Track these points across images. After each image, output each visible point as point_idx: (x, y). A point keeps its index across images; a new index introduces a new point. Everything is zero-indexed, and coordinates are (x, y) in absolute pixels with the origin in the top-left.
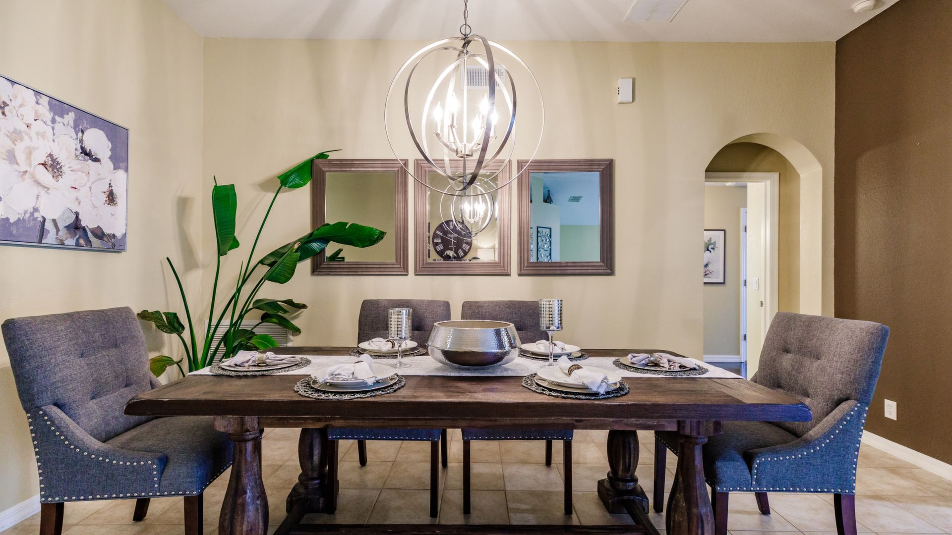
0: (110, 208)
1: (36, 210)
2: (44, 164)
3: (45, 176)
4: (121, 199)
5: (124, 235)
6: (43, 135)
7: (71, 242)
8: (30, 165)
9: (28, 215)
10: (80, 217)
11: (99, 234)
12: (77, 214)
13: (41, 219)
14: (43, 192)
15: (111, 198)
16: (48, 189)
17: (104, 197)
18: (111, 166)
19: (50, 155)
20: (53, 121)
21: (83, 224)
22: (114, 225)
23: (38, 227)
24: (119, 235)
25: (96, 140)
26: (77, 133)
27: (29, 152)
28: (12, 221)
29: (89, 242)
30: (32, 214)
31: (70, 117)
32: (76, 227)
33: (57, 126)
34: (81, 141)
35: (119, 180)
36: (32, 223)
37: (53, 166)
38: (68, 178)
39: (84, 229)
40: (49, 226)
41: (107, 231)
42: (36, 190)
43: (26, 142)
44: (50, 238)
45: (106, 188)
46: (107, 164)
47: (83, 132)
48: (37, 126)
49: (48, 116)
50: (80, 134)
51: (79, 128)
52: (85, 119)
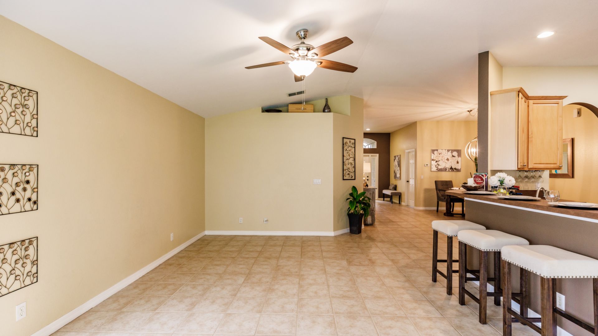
0: (458, 164)
3: (446, 161)
4: (460, 163)
5: (460, 169)
6: (446, 155)
7: (450, 171)
9: (444, 167)
11: (455, 169)
15: (458, 162)
16: (447, 163)
17: (456, 163)
18: (458, 157)
19: (447, 158)
21: (452, 167)
22: (458, 167)
23: (445, 169)
24: (459, 168)
25: (455, 154)
27: (444, 158)
28: (442, 168)
29: (454, 170)
31: (450, 151)
32: (451, 168)
35: (459, 159)
37: (448, 160)
38: (450, 160)
39: (453, 168)
40: (447, 168)
41: (457, 168)
42: (445, 163)
43: (444, 157)
44: (447, 170)
45: (457, 161)
46: (457, 157)
48: (446, 154)
49: (447, 153)
51: (452, 153)
52: (453, 151)
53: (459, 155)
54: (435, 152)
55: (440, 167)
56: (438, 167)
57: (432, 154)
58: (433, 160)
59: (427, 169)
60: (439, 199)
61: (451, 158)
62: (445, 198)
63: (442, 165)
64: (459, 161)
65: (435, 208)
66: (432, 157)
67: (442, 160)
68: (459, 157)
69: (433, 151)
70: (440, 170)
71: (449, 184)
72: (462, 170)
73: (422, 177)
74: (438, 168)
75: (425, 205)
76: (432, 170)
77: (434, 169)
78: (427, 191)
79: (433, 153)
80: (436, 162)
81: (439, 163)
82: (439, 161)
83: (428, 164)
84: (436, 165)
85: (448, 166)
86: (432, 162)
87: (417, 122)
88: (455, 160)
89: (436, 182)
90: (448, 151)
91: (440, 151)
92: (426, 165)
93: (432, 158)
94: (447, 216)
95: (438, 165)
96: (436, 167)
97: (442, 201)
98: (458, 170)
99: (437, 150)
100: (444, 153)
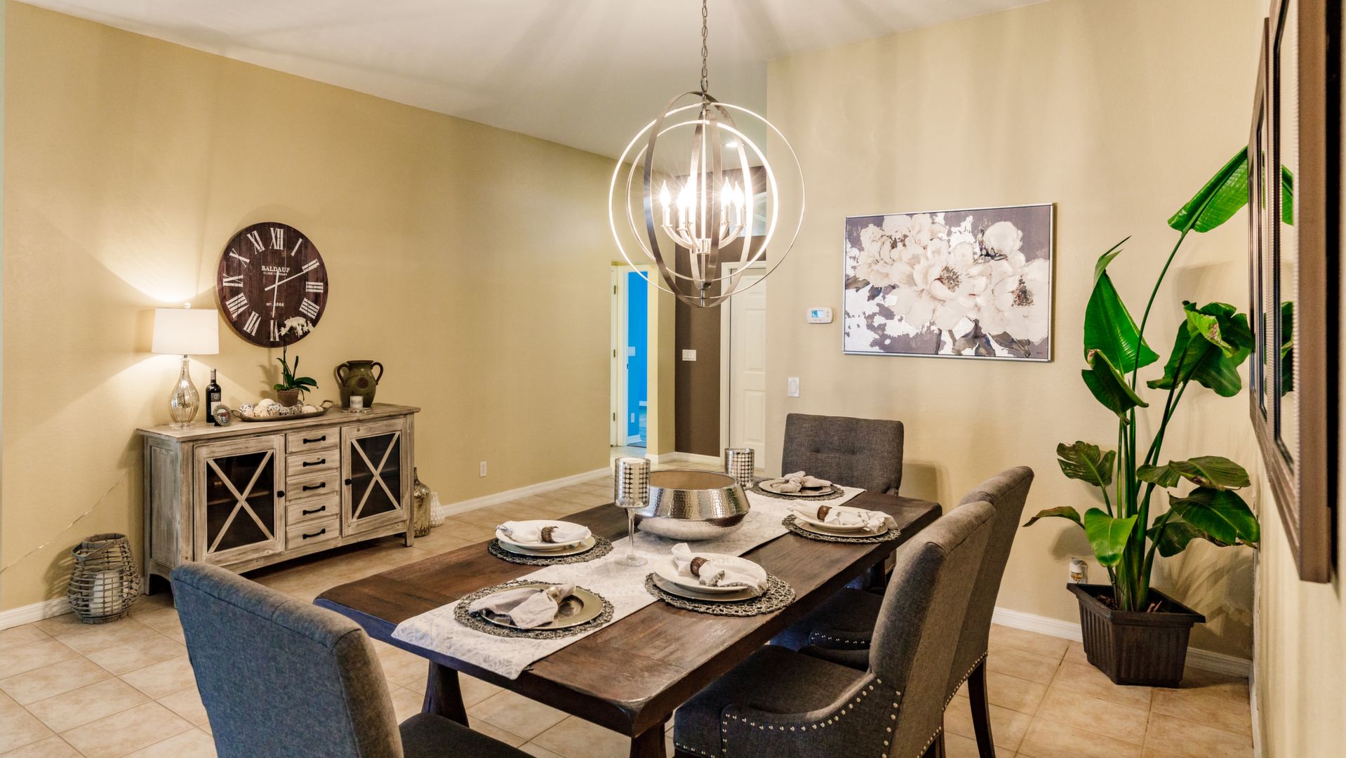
0: (1024, 309)
1: (932, 324)
2: (940, 279)
3: (941, 290)
4: (1041, 298)
5: (1046, 340)
6: (939, 251)
7: (970, 352)
8: (927, 283)
9: (925, 329)
10: (980, 324)
11: (1006, 340)
12: (976, 322)
13: (937, 332)
14: (939, 305)
15: (1023, 296)
16: (944, 301)
17: (1011, 298)
18: (1022, 257)
19: (947, 269)
20: (949, 233)
21: (984, 331)
23: (935, 339)
25: (1005, 236)
26: (975, 236)
27: (926, 271)
28: (911, 336)
29: (991, 352)
30: (929, 328)
31: (968, 223)
33: (953, 238)
34: (981, 243)
35: (1034, 273)
36: (929, 336)
37: (952, 277)
38: (965, 286)
39: (986, 338)
40: (945, 337)
41: (1016, 337)
42: (932, 304)
43: (923, 264)
44: (947, 349)
45: (1015, 286)
46: (1016, 256)
47: (983, 232)
48: (937, 243)
49: (944, 230)
50: (980, 235)
51: (978, 230)
52: (984, 218)
53: (1034, 248)
54: (869, 234)
55: (895, 329)
56: (882, 327)
57: (850, 246)
58: (850, 283)
61: (974, 270)
64: (1037, 288)
66: (849, 262)
67: (911, 281)
70: (896, 348)
73: (794, 389)
74: (884, 337)
76: (852, 344)
77: (862, 339)
79: (855, 241)
80: (875, 293)
81: (891, 301)
82: (894, 287)
84: (871, 317)
85: (953, 320)
86: (850, 295)
88: (1005, 279)
90: (954, 218)
91: (895, 225)
93: (851, 271)
95: (888, 313)
96: (870, 327)
98: (1022, 349)
99: (878, 221)
100: (926, 237)
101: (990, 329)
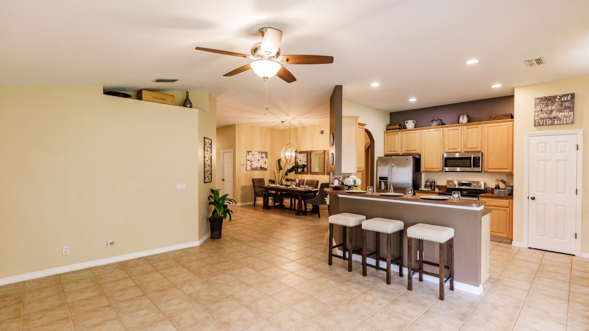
3: (258, 161)
4: (267, 163)
7: (260, 170)
11: (264, 168)
13: (257, 167)
15: (265, 163)
16: (258, 163)
22: (266, 166)
24: (266, 168)
25: (264, 155)
27: (256, 159)
29: (262, 169)
32: (261, 168)
34: (262, 156)
35: (266, 160)
37: (259, 160)
44: (258, 169)
46: (265, 158)
48: (257, 156)
49: (258, 154)
51: (261, 154)
52: (262, 153)
53: (266, 157)
54: (250, 153)
55: (253, 167)
56: (252, 166)
57: (247, 155)
58: (248, 160)
59: (243, 169)
60: (256, 195)
61: (261, 159)
62: (262, 194)
63: (256, 164)
64: (267, 162)
65: (253, 203)
66: (248, 157)
67: (255, 160)
68: (266, 158)
69: (248, 152)
70: (253, 169)
71: (262, 181)
72: (268, 169)
73: (240, 176)
74: (252, 168)
75: (242, 202)
76: (248, 169)
77: (249, 168)
78: (243, 188)
79: (249, 154)
80: (251, 162)
81: (253, 163)
82: (253, 161)
83: (245, 164)
84: (250, 165)
85: (259, 166)
86: (248, 162)
87: (236, 126)
88: (264, 161)
89: (253, 180)
90: (259, 152)
91: (253, 152)
92: (243, 165)
93: (248, 159)
94: (266, 209)
95: (252, 165)
96: (250, 166)
97: (260, 196)
98: (265, 169)
99: (251, 152)
100: (256, 154)
101: (262, 167)
